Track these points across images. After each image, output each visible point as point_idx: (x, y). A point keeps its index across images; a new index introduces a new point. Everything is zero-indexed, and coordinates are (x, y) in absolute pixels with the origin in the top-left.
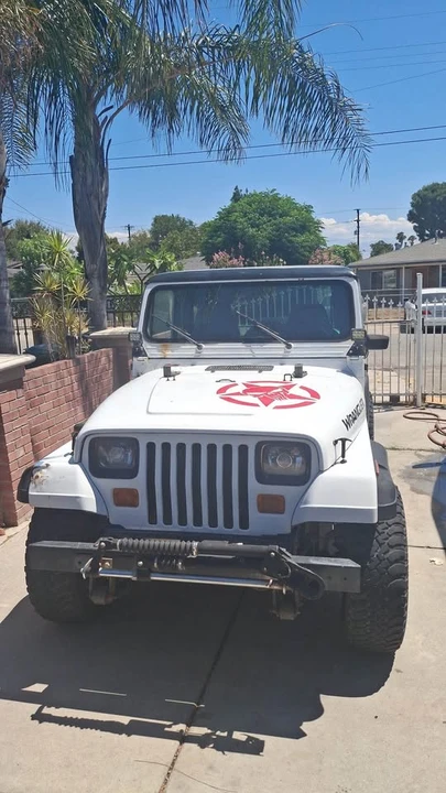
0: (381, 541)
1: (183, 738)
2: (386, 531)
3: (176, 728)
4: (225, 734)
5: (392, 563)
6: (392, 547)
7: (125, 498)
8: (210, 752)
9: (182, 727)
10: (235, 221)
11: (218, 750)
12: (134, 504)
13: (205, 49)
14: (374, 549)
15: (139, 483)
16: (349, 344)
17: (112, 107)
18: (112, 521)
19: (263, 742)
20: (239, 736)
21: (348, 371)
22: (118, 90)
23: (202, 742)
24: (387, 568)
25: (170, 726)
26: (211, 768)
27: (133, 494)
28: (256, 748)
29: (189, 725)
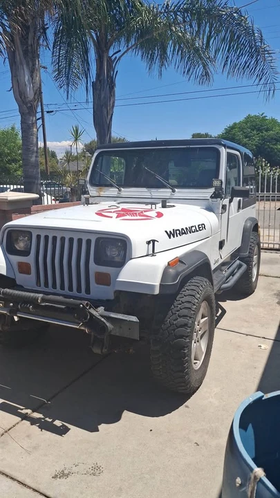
0: (174, 312)
1: (25, 417)
2: (179, 306)
3: (24, 411)
4: (50, 420)
5: (178, 328)
6: (180, 316)
7: (24, 268)
8: (35, 428)
9: (29, 411)
10: (234, 134)
11: (39, 428)
12: (28, 273)
13: (179, 13)
14: (168, 316)
15: (30, 260)
16: (212, 190)
17: (120, 51)
18: (18, 282)
19: (70, 429)
20: (58, 423)
21: (209, 209)
22: (128, 41)
23: (33, 421)
24: (174, 330)
25: (22, 409)
26: (28, 436)
27: (28, 265)
28: (62, 431)
29: (33, 411)
